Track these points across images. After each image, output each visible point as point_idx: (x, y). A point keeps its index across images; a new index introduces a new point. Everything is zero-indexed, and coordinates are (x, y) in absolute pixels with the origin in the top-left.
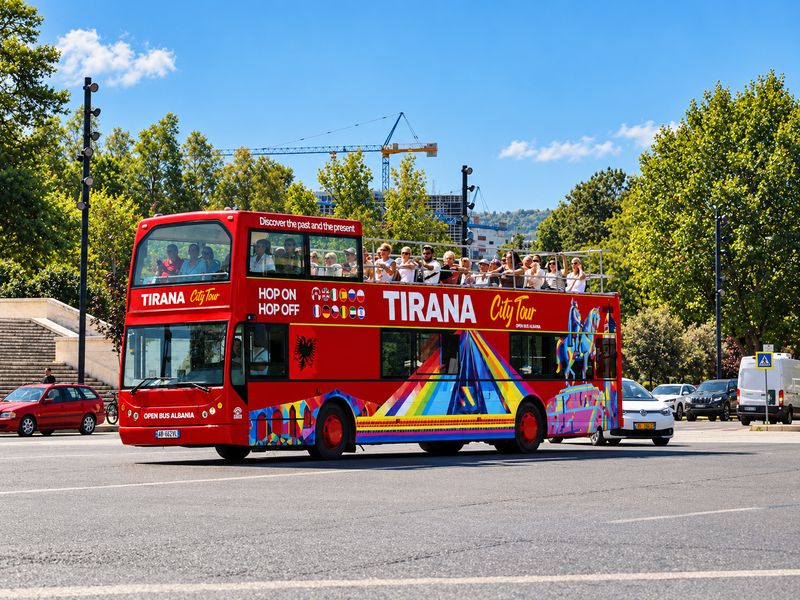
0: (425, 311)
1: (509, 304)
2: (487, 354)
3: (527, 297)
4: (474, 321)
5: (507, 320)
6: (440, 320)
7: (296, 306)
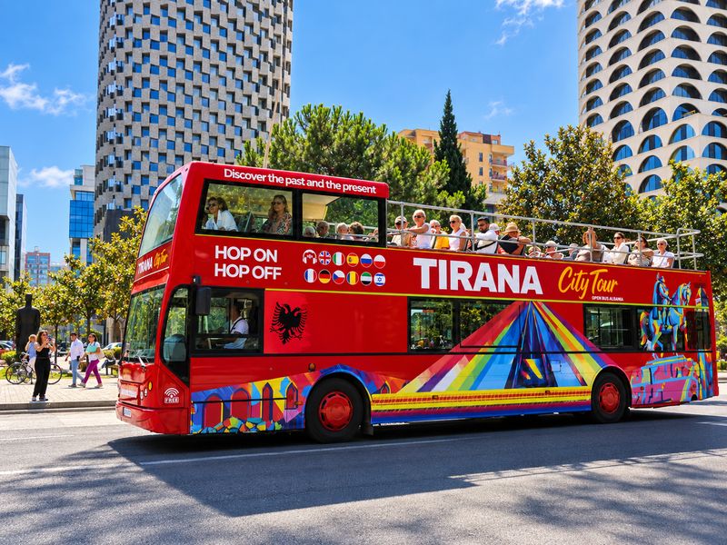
0: (472, 280)
1: (583, 276)
2: (556, 326)
3: (606, 271)
4: (539, 291)
5: (581, 292)
6: (493, 289)
7: (275, 269)
